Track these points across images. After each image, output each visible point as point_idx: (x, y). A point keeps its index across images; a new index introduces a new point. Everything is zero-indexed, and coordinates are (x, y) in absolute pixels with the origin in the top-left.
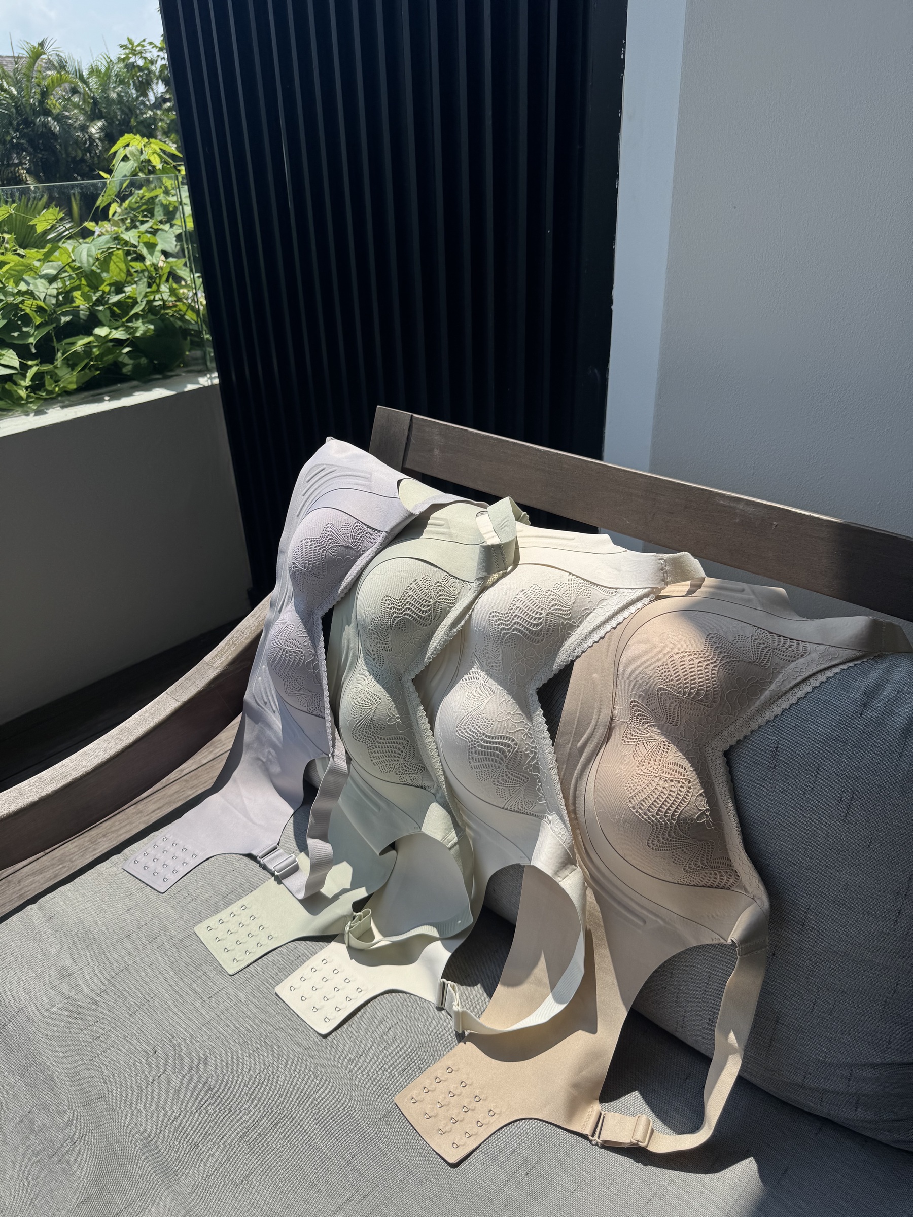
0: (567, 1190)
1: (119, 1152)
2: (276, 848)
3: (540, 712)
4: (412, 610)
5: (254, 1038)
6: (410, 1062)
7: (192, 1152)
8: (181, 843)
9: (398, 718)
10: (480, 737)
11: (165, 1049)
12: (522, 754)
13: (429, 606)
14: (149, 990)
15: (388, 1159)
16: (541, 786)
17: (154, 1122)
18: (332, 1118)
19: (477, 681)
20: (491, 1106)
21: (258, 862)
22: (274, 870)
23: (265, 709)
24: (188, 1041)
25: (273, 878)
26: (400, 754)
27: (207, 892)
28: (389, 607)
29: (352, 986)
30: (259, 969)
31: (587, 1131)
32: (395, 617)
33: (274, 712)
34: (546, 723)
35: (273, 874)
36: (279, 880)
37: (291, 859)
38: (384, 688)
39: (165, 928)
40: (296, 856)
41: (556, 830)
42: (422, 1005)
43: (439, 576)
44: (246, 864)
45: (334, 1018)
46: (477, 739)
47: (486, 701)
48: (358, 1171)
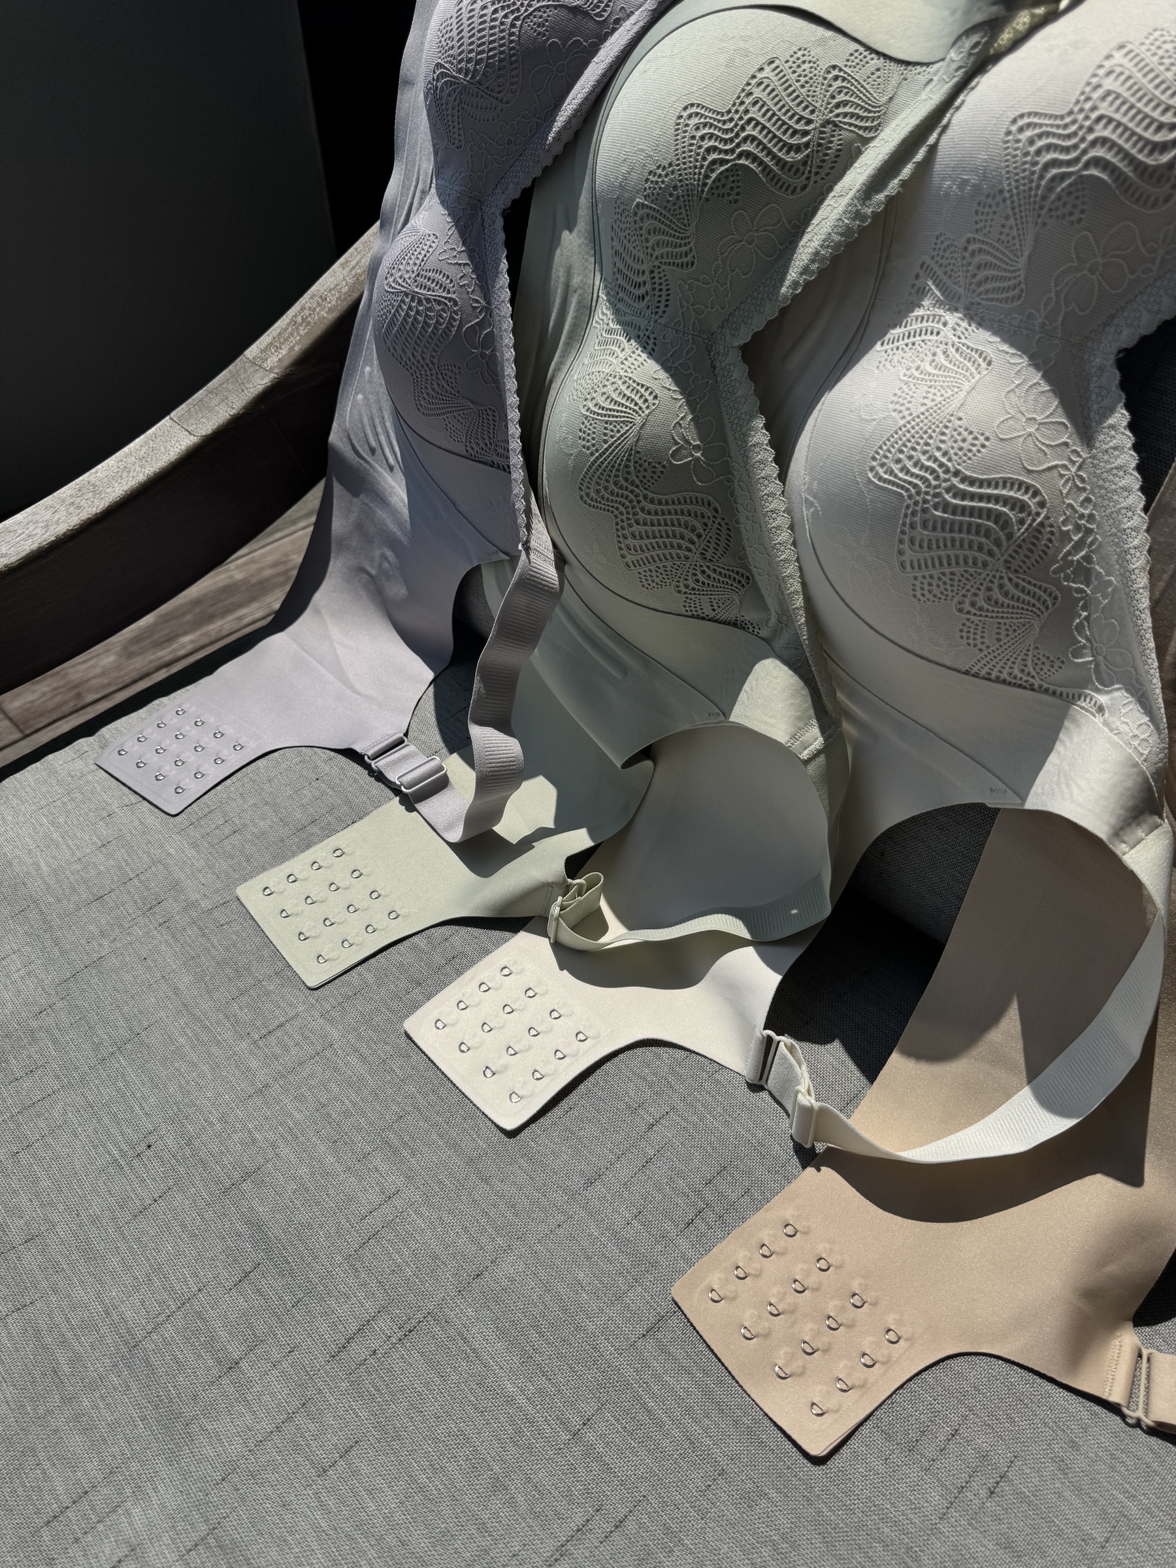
0: (1087, 1539)
1: (66, 1369)
2: (403, 742)
3: (1121, 417)
4: (760, 143)
5: (360, 1130)
6: (701, 1205)
7: (225, 1381)
8: (211, 720)
9: (697, 448)
10: (946, 480)
11: (170, 1141)
12: (1052, 533)
13: (806, 133)
14: (141, 1012)
15: (667, 1435)
16: (1087, 618)
17: (143, 1302)
18: (536, 1327)
19: (934, 337)
20: (891, 1320)
21: (367, 767)
22: (398, 783)
23: (373, 462)
24: (218, 1127)
25: (398, 799)
26: (693, 543)
27: (264, 819)
28: (699, 134)
29: (566, 1026)
30: (369, 977)
31: (1116, 1395)
32: (714, 162)
33: (391, 468)
34: (1136, 447)
35: (396, 791)
36: (410, 802)
37: (432, 764)
38: (666, 368)
39: (176, 886)
40: (442, 760)
41: (1123, 728)
42: (717, 1076)
43: (838, 50)
44: (342, 769)
45: (532, 1095)
46: (936, 487)
47: (967, 386)
48: (599, 1458)
